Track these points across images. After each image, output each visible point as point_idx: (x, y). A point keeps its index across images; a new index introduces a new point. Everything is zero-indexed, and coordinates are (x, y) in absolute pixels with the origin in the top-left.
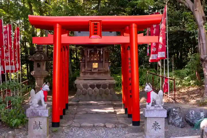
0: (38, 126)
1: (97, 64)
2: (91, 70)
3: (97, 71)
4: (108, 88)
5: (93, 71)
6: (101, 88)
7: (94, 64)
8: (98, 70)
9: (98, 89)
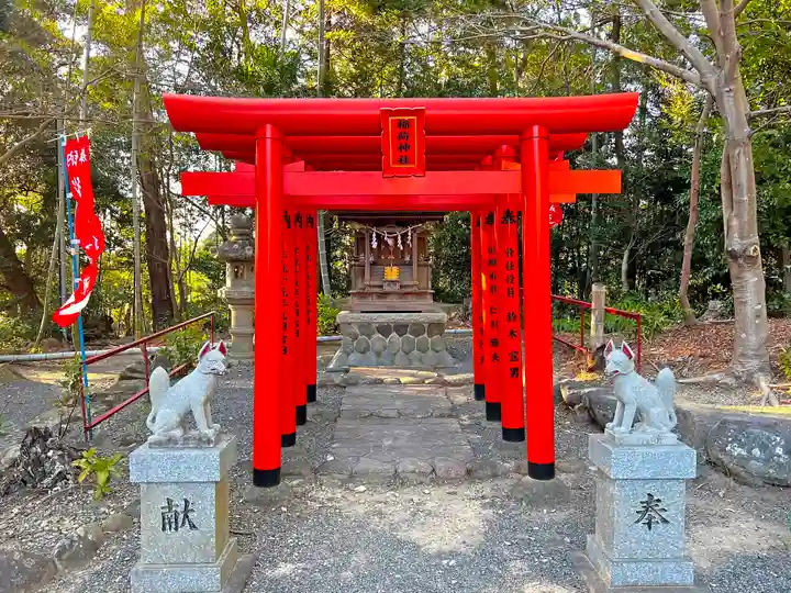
0: (182, 516)
1: (395, 269)
2: (381, 287)
3: (396, 288)
4: (426, 335)
5: (387, 288)
6: (408, 335)
7: (388, 269)
8: (401, 287)
9: (400, 336)
